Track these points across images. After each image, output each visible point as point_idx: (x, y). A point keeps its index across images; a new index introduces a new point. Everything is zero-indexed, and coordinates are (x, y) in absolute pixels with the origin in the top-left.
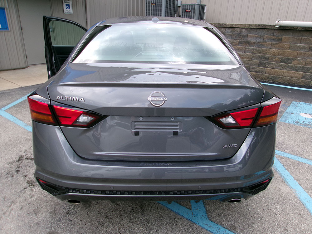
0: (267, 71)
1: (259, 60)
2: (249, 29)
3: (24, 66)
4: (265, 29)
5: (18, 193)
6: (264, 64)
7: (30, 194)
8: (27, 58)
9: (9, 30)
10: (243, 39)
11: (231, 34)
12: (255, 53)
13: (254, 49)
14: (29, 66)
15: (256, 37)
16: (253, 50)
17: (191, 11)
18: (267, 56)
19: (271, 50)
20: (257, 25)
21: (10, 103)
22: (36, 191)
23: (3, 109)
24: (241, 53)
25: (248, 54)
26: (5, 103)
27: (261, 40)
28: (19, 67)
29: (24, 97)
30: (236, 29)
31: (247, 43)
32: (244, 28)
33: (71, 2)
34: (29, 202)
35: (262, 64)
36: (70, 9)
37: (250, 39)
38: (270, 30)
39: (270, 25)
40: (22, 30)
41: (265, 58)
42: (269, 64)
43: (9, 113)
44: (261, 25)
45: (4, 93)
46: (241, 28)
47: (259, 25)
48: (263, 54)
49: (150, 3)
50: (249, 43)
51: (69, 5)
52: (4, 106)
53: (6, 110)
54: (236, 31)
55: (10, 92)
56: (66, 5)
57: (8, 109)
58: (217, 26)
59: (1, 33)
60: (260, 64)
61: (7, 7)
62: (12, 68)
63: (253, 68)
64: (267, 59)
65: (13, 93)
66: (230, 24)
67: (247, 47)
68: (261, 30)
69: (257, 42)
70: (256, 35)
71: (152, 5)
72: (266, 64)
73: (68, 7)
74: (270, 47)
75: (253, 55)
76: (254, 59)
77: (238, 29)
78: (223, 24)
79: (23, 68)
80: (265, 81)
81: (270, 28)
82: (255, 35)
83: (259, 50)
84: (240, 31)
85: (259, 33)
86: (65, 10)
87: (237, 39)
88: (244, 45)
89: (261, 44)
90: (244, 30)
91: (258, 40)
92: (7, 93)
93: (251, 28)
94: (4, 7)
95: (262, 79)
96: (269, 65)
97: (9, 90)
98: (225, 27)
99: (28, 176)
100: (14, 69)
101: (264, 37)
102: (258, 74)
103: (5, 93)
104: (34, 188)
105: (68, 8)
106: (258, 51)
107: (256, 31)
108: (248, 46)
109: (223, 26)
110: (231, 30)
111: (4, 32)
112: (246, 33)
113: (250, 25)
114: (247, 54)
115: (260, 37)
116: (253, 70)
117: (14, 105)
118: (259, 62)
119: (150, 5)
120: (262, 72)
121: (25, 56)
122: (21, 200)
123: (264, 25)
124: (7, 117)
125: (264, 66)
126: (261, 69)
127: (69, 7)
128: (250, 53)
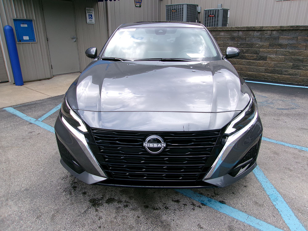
0: (302, 73)
1: (292, 63)
2: (280, 31)
3: (49, 77)
4: (299, 31)
5: (83, 213)
6: (299, 66)
7: (97, 215)
8: (52, 68)
9: (36, 41)
10: (274, 41)
11: (260, 37)
12: (287, 56)
13: (286, 51)
14: (54, 77)
15: (289, 39)
16: (285, 53)
17: (214, 16)
18: (301, 58)
19: (305, 52)
20: (289, 26)
21: (45, 114)
22: (102, 212)
23: (39, 119)
24: (272, 56)
25: (280, 56)
26: (40, 113)
27: (294, 42)
28: (45, 78)
29: (57, 107)
30: (265, 32)
31: (278, 46)
32: (275, 30)
33: (93, 12)
34: (99, 225)
35: (296, 67)
36: (92, 19)
37: (281, 41)
38: (304, 31)
39: (304, 26)
40: (48, 40)
41: (299, 60)
42: (304, 66)
43: (47, 124)
44: (294, 26)
45: (35, 104)
46: (271, 30)
47: (292, 27)
48: (298, 56)
49: (171, 10)
50: (281, 46)
51: (91, 15)
52: (40, 117)
53: (43, 120)
54: (266, 33)
55: (42, 103)
56: (89, 15)
57: (45, 119)
58: (245, 30)
59: (29, 44)
60: (294, 67)
61: (35, 19)
62: (38, 79)
63: (285, 71)
64: (302, 61)
65: (45, 103)
66: (260, 27)
67: (278, 50)
68: (294, 31)
69: (290, 44)
70: (289, 37)
71: (172, 12)
72: (300, 66)
73: (90, 16)
74: (305, 49)
75: (285, 57)
76: (286, 61)
77: (268, 31)
78: (251, 27)
79: (48, 79)
80: (299, 84)
81: (305, 29)
82: (287, 37)
83: (292, 52)
84: (270, 33)
85: (292, 35)
86: (88, 20)
87: (267, 41)
88: (274, 47)
89: (294, 45)
90: (274, 33)
91: (291, 42)
92: (39, 103)
93: (282, 30)
94: (31, 19)
95: (296, 82)
96: (303, 68)
97: (40, 100)
98: (253, 30)
99: (87, 193)
100: (40, 80)
101: (297, 39)
102: (292, 77)
103: (38, 103)
104: (99, 208)
105: (90, 18)
106: (292, 54)
107: (288, 32)
108: (280, 48)
109: (251, 29)
110: (260, 33)
111: (31, 43)
112: (277, 35)
113: (281, 27)
114: (278, 57)
115: (292, 39)
116: (286, 73)
117: (50, 116)
118: (293, 65)
119: (170, 12)
120: (296, 75)
121: (51, 66)
122: (89, 222)
123: (297, 26)
124: (46, 128)
125: (298, 69)
126: (295, 71)
127: (92, 17)
128: (282, 55)
